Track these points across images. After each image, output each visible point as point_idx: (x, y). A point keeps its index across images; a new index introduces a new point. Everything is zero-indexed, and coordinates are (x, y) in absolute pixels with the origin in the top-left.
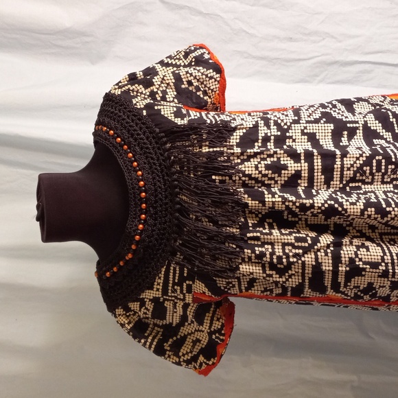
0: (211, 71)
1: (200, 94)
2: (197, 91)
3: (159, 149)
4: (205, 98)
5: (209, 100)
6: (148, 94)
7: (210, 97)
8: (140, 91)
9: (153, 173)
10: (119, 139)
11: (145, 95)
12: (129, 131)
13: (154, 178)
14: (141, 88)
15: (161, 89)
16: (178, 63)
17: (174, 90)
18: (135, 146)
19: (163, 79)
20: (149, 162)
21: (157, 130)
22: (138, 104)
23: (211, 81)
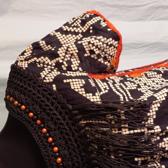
0: (111, 39)
1: (101, 60)
2: (98, 58)
3: (73, 125)
4: (106, 63)
5: (109, 65)
6: (54, 64)
7: (109, 62)
8: (46, 63)
9: (69, 148)
10: (32, 114)
11: (51, 65)
12: (40, 106)
13: (70, 154)
14: (47, 60)
15: (66, 60)
16: (77, 31)
17: (78, 59)
18: (48, 120)
19: (67, 50)
20: (64, 137)
21: (70, 107)
22: (46, 78)
23: (110, 49)
